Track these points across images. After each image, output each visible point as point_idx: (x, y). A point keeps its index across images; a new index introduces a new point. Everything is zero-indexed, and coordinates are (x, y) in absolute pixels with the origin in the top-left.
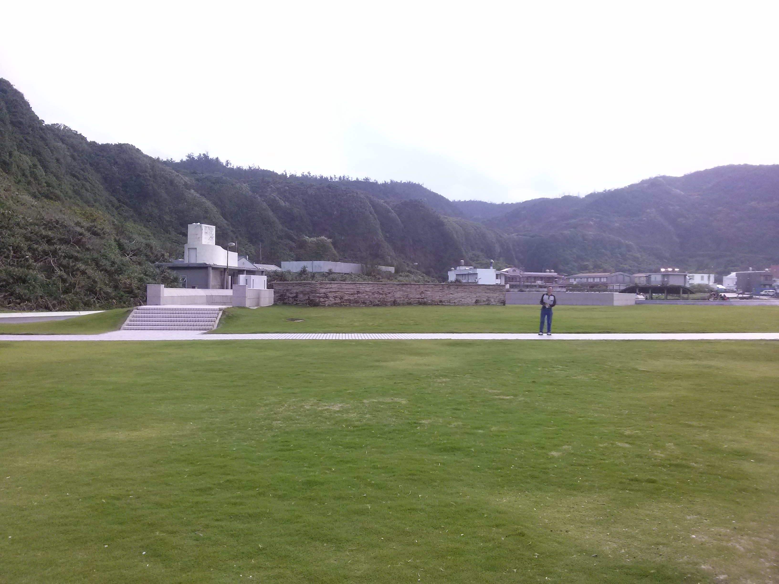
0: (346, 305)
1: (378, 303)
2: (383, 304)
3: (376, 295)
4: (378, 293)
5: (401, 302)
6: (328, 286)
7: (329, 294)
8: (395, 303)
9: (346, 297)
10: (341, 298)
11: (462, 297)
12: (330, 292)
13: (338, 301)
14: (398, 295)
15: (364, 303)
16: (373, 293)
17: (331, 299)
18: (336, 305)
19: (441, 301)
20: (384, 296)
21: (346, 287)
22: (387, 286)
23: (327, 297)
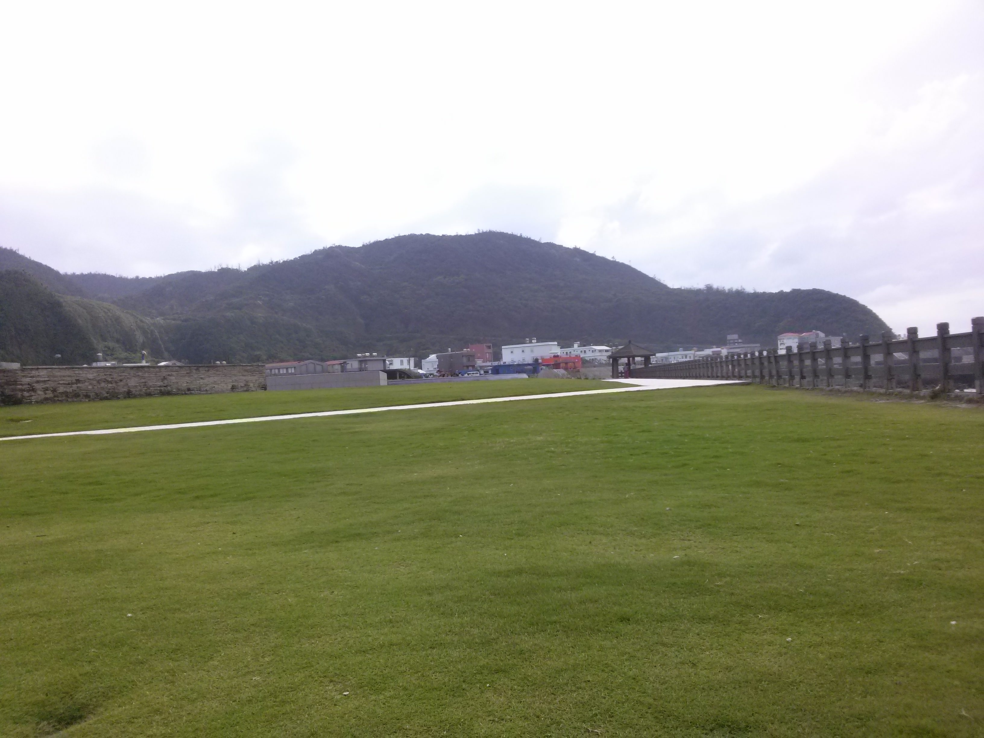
0: (61, 401)
1: (106, 395)
2: (113, 396)
3: (103, 384)
4: (106, 381)
5: (138, 393)
6: (34, 373)
7: (36, 386)
8: (129, 395)
9: (61, 389)
10: (54, 391)
11: (215, 383)
12: (38, 382)
13: (50, 395)
14: (132, 382)
15: (87, 396)
16: (99, 382)
17: (39, 392)
18: (45, 401)
19: (189, 390)
20: (114, 385)
21: (59, 374)
22: (117, 370)
23: (34, 390)
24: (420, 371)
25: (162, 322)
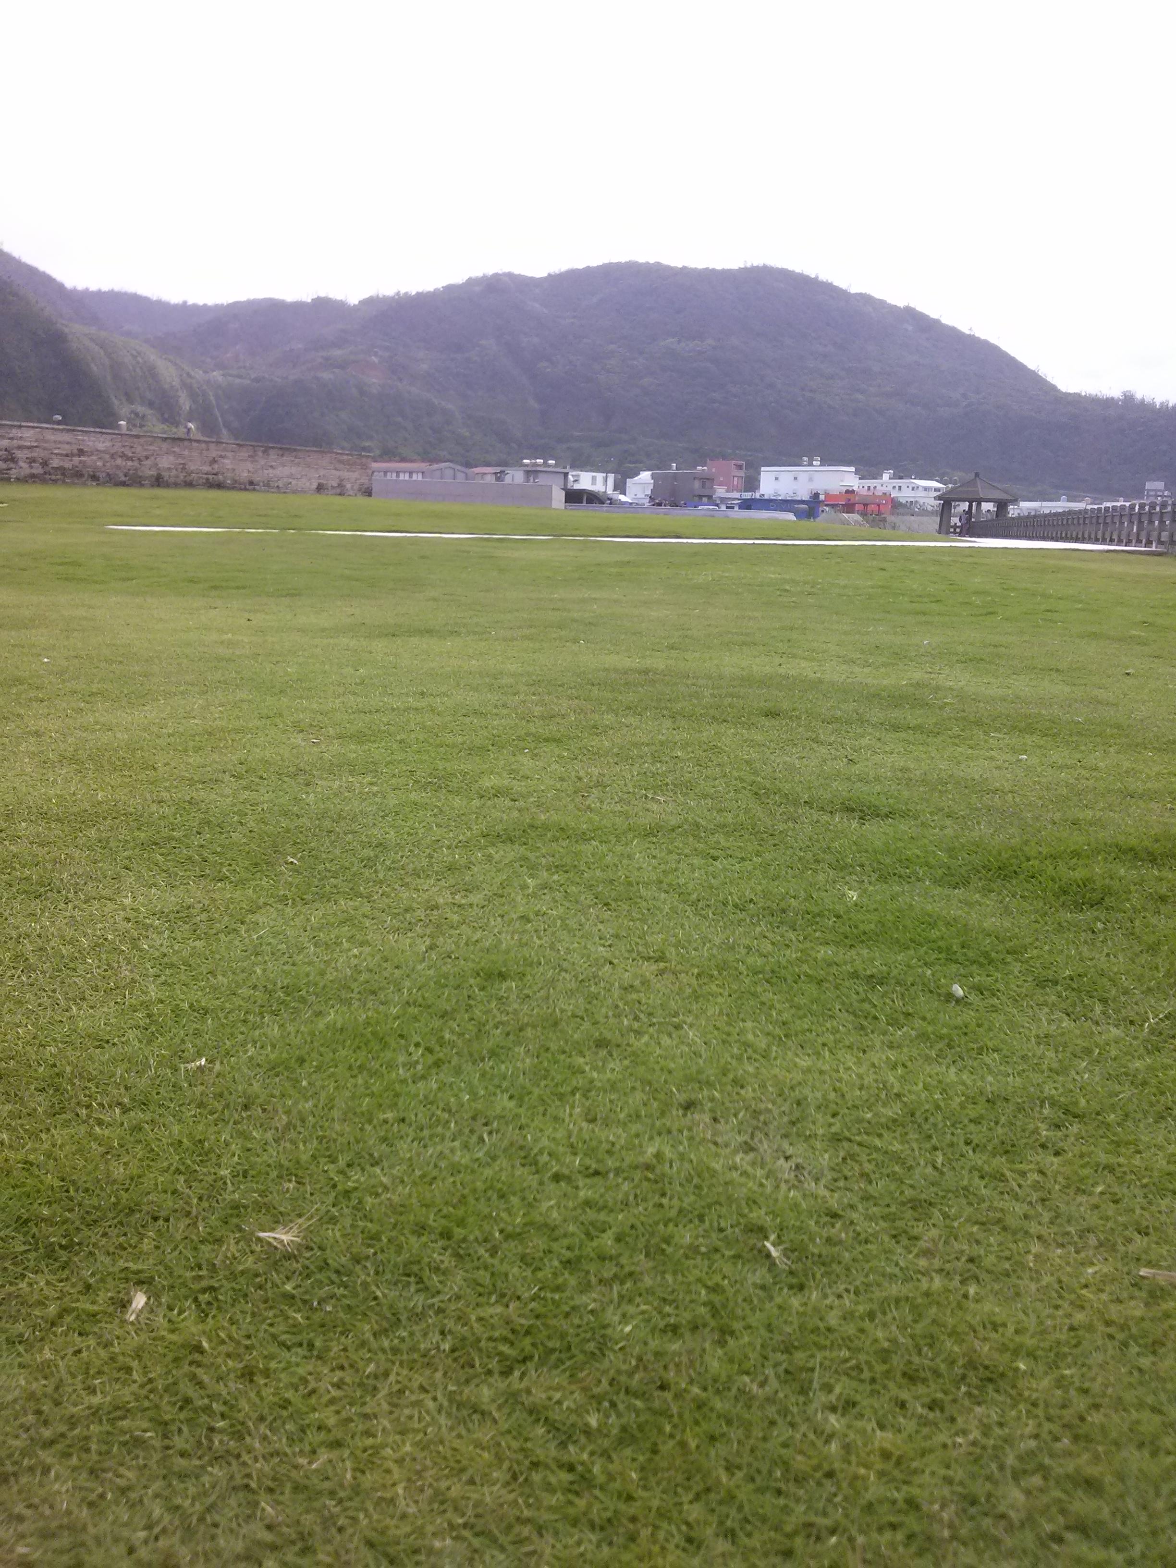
0: (55, 481)
1: (123, 478)
2: (133, 481)
3: (119, 461)
4: (123, 456)
5: (172, 480)
6: (14, 432)
7: (19, 454)
8: (158, 482)
9: (55, 463)
10: (45, 464)
11: (291, 476)
12: (20, 448)
13: (38, 470)
14: (165, 462)
15: (94, 478)
16: (112, 456)
17: (22, 464)
18: (32, 479)
19: (251, 483)
20: (136, 464)
21: (53, 438)
22: (142, 440)
23: (13, 460)
24: (622, 498)
25: (220, 379)
